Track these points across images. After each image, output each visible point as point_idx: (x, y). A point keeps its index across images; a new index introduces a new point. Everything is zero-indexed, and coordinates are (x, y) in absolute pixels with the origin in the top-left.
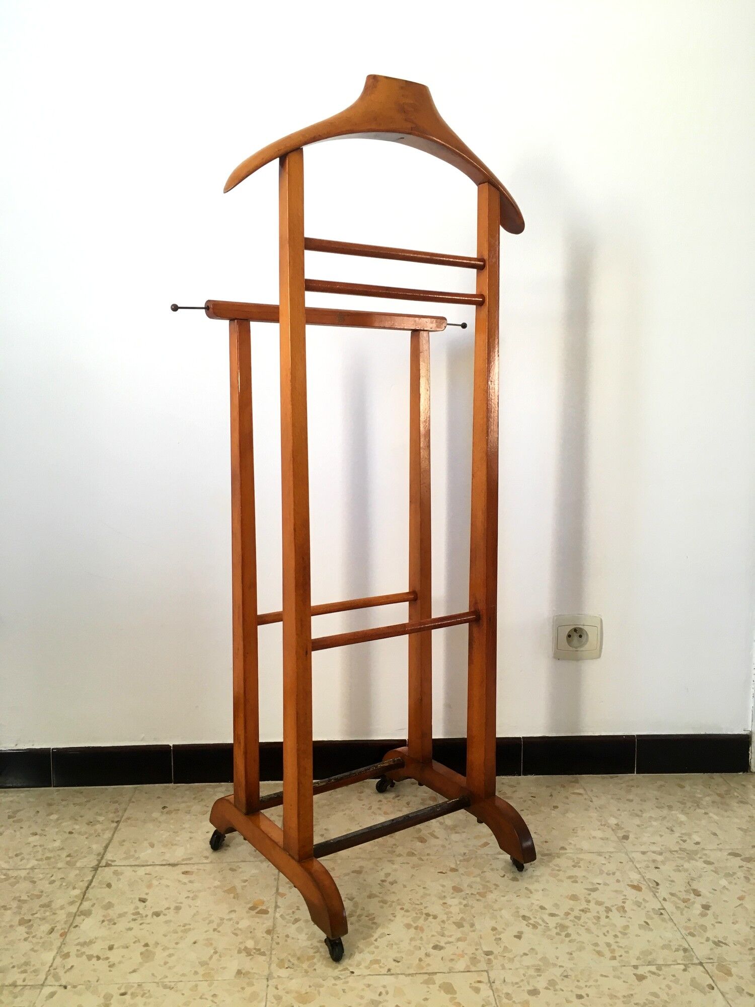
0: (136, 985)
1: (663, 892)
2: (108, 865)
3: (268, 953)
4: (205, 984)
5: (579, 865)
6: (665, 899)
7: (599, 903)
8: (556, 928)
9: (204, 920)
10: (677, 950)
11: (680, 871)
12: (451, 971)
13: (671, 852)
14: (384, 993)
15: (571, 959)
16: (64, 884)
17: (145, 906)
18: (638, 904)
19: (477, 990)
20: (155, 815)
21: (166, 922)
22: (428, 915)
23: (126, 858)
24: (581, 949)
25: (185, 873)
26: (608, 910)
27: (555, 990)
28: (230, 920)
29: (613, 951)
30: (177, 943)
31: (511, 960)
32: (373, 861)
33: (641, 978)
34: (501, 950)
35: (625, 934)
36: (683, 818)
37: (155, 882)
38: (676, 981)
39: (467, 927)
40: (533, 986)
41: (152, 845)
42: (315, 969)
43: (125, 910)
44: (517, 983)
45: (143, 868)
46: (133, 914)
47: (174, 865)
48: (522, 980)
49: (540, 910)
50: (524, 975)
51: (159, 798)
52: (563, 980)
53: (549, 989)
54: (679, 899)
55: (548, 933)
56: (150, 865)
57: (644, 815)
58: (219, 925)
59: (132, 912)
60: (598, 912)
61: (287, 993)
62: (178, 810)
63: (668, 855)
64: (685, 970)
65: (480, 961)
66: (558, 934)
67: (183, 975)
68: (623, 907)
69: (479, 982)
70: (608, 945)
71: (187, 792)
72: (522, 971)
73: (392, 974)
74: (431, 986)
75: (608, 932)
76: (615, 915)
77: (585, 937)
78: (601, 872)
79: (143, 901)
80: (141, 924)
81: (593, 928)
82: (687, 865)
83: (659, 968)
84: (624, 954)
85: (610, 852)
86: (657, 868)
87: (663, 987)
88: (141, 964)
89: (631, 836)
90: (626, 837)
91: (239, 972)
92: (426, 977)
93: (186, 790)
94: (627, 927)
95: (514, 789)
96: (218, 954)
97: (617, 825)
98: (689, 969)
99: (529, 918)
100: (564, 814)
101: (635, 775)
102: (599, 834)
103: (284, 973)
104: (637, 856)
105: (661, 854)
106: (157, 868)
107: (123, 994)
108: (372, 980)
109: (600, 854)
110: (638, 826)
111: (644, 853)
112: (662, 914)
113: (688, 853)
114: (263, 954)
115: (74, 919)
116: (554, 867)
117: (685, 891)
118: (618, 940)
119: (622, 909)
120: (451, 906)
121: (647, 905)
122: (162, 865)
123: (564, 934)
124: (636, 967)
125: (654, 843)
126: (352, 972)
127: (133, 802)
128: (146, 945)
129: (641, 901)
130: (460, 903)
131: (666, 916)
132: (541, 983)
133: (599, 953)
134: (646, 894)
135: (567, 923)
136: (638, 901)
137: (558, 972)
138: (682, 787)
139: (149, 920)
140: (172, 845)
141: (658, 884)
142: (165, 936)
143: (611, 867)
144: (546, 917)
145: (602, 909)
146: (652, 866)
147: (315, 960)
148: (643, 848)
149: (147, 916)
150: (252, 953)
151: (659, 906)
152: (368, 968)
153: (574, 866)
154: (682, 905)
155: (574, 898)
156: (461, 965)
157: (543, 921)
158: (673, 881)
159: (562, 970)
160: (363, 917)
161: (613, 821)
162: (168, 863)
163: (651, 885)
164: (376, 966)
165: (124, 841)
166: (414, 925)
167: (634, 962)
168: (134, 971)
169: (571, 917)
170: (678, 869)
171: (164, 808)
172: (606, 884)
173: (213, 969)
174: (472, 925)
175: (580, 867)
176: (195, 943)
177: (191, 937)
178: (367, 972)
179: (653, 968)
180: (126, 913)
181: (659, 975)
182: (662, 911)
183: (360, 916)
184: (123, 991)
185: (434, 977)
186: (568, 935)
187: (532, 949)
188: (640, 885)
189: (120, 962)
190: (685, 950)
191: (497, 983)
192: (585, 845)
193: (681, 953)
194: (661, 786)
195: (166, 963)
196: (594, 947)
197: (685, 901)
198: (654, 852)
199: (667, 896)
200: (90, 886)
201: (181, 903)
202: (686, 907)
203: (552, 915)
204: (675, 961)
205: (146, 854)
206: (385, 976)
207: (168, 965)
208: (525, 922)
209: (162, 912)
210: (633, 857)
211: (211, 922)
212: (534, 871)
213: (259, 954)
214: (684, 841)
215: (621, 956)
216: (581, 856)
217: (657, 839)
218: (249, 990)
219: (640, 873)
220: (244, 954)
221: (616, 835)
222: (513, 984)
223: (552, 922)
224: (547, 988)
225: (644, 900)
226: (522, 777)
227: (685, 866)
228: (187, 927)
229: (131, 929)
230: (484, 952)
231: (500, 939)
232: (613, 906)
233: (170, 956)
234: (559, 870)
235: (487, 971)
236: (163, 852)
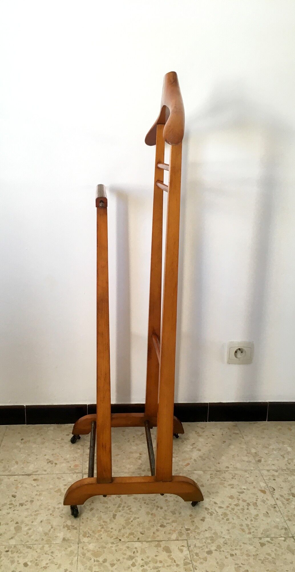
0: (13, 546)
1: (277, 495)
3: (78, 528)
4: (47, 546)
5: (235, 477)
6: (277, 499)
7: (244, 501)
8: (222, 515)
9: (45, 508)
10: (282, 529)
11: (286, 482)
12: (169, 540)
13: (282, 470)
14: (136, 552)
15: (229, 533)
17: (15, 500)
18: (264, 501)
19: (181, 551)
20: (18, 444)
21: (27, 509)
22: (158, 507)
23: (4, 471)
24: (234, 527)
25: (34, 480)
26: (248, 504)
27: (220, 551)
28: (58, 508)
29: (249, 529)
30: (32, 522)
31: (199, 534)
33: (262, 545)
34: (194, 528)
35: (257, 519)
36: (289, 449)
37: (20, 485)
38: (280, 547)
39: (177, 515)
40: (210, 549)
41: (17, 463)
42: (102, 538)
43: (5, 502)
44: (201, 547)
45: (14, 477)
46: (10, 504)
47: (29, 475)
48: (204, 546)
49: (214, 504)
50: (205, 542)
51: (19, 433)
52: (224, 545)
53: (217, 551)
54: (285, 499)
55: (218, 518)
56: (17, 475)
57: (270, 447)
58: (53, 511)
59: (9, 504)
60: (243, 506)
61: (88, 551)
62: (29, 441)
63: (280, 471)
64: (285, 541)
65: (183, 534)
66: (223, 519)
67: (36, 540)
68: (256, 503)
69: (183, 546)
70: (248, 525)
71: (33, 430)
72: (204, 540)
73: (140, 541)
74: (159, 548)
75: (248, 518)
76: (252, 507)
77: (236, 521)
78: (246, 482)
79: (14, 496)
80: (14, 511)
81: (241, 516)
82: (290, 478)
83: (272, 540)
84: (255, 531)
85: (252, 470)
86: (274, 480)
87: (274, 550)
88: (15, 534)
89: (263, 460)
90: (260, 461)
91: (64, 539)
92: (157, 543)
93: (33, 429)
94: (257, 515)
95: (203, 430)
96: (53, 529)
97: (255, 453)
98: (287, 540)
99: (209, 509)
100: (229, 446)
101: (266, 422)
102: (246, 459)
103: (86, 540)
104: (265, 472)
105: (277, 471)
106: (21, 477)
107: (7, 551)
108: (129, 544)
109: (246, 471)
110: (266, 454)
111: (268, 471)
112: (275, 507)
113: (290, 471)
114: (76, 529)
116: (222, 479)
117: (288, 494)
118: (252, 522)
119: (255, 504)
120: (169, 501)
121: (268, 502)
122: (23, 475)
123: (225, 519)
124: (260, 538)
125: (274, 465)
126: (120, 540)
127: (6, 436)
128: (17, 523)
129: (265, 500)
130: (174, 500)
131: (277, 509)
132: (213, 548)
133: (243, 530)
134: (268, 496)
135: (228, 512)
136: (263, 500)
137: (222, 541)
138: (291, 430)
139: (17, 508)
140: (27, 463)
141: (274, 490)
142: (26, 517)
143: (251, 479)
144: (217, 509)
145: (245, 504)
146: (272, 478)
147: (101, 533)
148: (268, 468)
149: (16, 506)
150: (70, 528)
151: (274, 503)
152: (127, 537)
153: (232, 478)
154: (286, 502)
155: (231, 497)
156: (174, 536)
157: (216, 511)
158: (282, 488)
159: (224, 540)
160: (125, 508)
161: (253, 451)
162: (26, 474)
163: (271, 490)
164: (132, 536)
165: (2, 460)
166: (151, 513)
167: (260, 535)
168: (12, 538)
169: (230, 509)
170: (285, 481)
171: (22, 439)
172: (248, 489)
173: (51, 537)
174: (180, 513)
175: (235, 479)
176: (41, 522)
177: (39, 519)
178: (127, 540)
179: (269, 539)
180: (6, 504)
181: (272, 543)
182: (275, 506)
183: (124, 507)
184: (7, 549)
185: (161, 543)
186: (228, 520)
187: (209, 527)
188: (265, 490)
189: (5, 533)
190: (286, 529)
191: (192, 547)
192: (238, 465)
193: (283, 531)
194: (279, 429)
195: (27, 533)
196: (240, 527)
197: (288, 500)
198: (273, 470)
199: (279, 497)
201: (33, 498)
202: (288, 503)
203: (220, 507)
204: (280, 535)
205: (14, 468)
206: (136, 542)
207: (29, 535)
208: (206, 512)
209: (24, 503)
210: (263, 473)
211: (49, 510)
212: (212, 481)
213: (73, 529)
214: (289, 464)
215: (253, 532)
216: (236, 472)
217: (276, 462)
218: (69, 549)
219: (265, 483)
220: (66, 529)
221: (255, 460)
222: (199, 548)
223: (220, 511)
224: (216, 550)
225: (267, 499)
226: (208, 422)
227: (289, 479)
228: (37, 512)
229: (8, 513)
230: (186, 529)
231: (194, 521)
232: (251, 502)
233: (30, 529)
234: (225, 481)
235: (186, 540)
236: (23, 467)
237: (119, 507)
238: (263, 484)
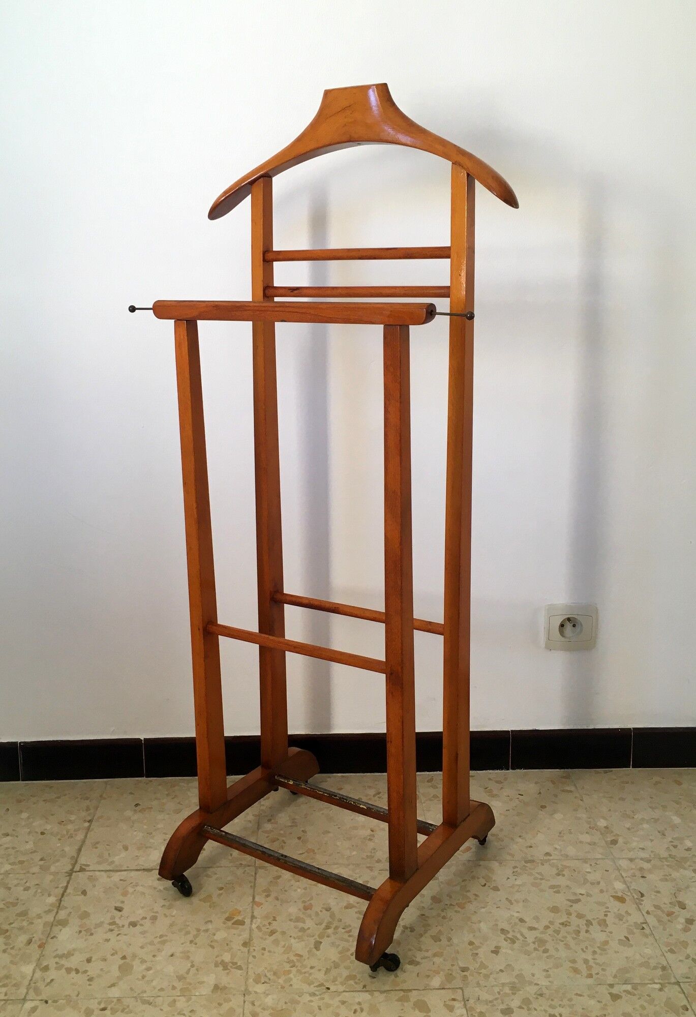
0: (115, 1000)
1: (647, 904)
2: (82, 870)
3: (244, 967)
4: (183, 999)
5: (564, 873)
6: (648, 913)
7: (580, 916)
8: (534, 943)
9: (180, 930)
10: (655, 968)
11: (666, 880)
12: (427, 988)
13: (661, 859)
14: (359, 1010)
15: (548, 977)
16: (39, 891)
17: (121, 916)
18: (620, 917)
19: (451, 1009)
20: (128, 813)
21: (143, 933)
22: (405, 927)
23: (99, 863)
24: (557, 966)
26: (589, 923)
27: (529, 1009)
28: (207, 931)
29: (589, 968)
30: (154, 956)
31: (487, 977)
32: (351, 867)
33: (615, 997)
34: (477, 965)
35: (604, 950)
36: (676, 820)
37: (130, 890)
38: (651, 1001)
39: (444, 941)
40: (507, 1005)
41: (126, 848)
42: (291, 985)
43: (102, 919)
44: (490, 1002)
45: (119, 873)
46: (110, 924)
47: (149, 870)
48: (496, 999)
49: (519, 922)
50: (499, 993)
51: (131, 793)
52: (537, 998)
53: (523, 1008)
54: (663, 912)
55: (527, 948)
56: (125, 870)
57: (636, 817)
58: (196, 936)
59: (108, 922)
60: (578, 926)
61: (264, 1009)
62: (151, 808)
63: (655, 862)
64: (661, 990)
65: (455, 978)
66: (535, 949)
67: (162, 990)
68: (605, 921)
69: (454, 1000)
70: (586, 961)
71: (160, 787)
72: (497, 989)
73: (367, 991)
74: (406, 1004)
75: (587, 948)
76: (595, 928)
77: (563, 953)
78: (586, 881)
79: (119, 909)
80: (118, 935)
81: (572, 943)
82: (675, 874)
83: (635, 986)
84: (601, 972)
85: (597, 859)
86: (643, 877)
87: (637, 1006)
88: (119, 978)
89: (621, 840)
90: (614, 842)
91: (216, 988)
92: (402, 993)
93: (159, 785)
94: (606, 943)
95: (501, 786)
96: (194, 968)
97: (606, 827)
98: (666, 990)
99: (508, 932)
100: (552, 814)
101: (631, 770)
102: (586, 838)
103: (260, 988)
104: (624, 864)
105: (649, 861)
106: (133, 874)
107: (104, 1009)
108: (346, 996)
109: (585, 861)
110: (629, 829)
111: (631, 860)
112: (643, 928)
113: (677, 861)
114: (240, 968)
115: (51, 929)
116: (537, 875)
117: (670, 903)
118: (596, 956)
119: (603, 923)
121: (629, 918)
122: (137, 870)
123: (541, 949)
124: (611, 986)
125: (643, 849)
126: (328, 989)
127: (105, 799)
128: (124, 958)
129: (623, 913)
130: (439, 915)
131: (647, 931)
132: (515, 1003)
133: (576, 971)
134: (630, 907)
135: (546, 937)
136: (621, 915)
137: (531, 990)
138: (680, 784)
139: (125, 930)
140: (146, 848)
141: (642, 895)
142: (142, 947)
143: (595, 876)
144: (525, 931)
145: (582, 922)
146: (638, 874)
147: (291, 976)
148: (631, 855)
149: (123, 926)
150: (229, 968)
151: (641, 920)
152: (342, 984)
153: (558, 874)
154: (665, 918)
155: (555, 910)
156: (436, 982)
157: (522, 935)
158: (658, 892)
159: (537, 987)
160: (340, 930)
161: (602, 823)
162: (143, 868)
163: (636, 896)
164: (352, 982)
165: (97, 843)
167: (610, 980)
168: (113, 985)
169: (550, 931)
170: (665, 879)
171: (137, 805)
172: (589, 895)
173: (190, 984)
174: (449, 939)
175: (564, 875)
176: (172, 955)
177: (168, 949)
178: (341, 988)
179: (629, 987)
180: (102, 923)
181: (634, 995)
182: (644, 925)
183: (336, 928)
184: (102, 1006)
185: (410, 994)
186: (546, 951)
187: (508, 965)
188: (625, 896)
189: (99, 976)
190: (664, 968)
191: (471, 1001)
192: (571, 851)
193: (659, 972)
194: (657, 783)
195: (144, 977)
196: (572, 965)
197: (670, 914)
198: (642, 859)
199: (651, 909)
200: (65, 894)
201: (157, 912)
202: (669, 921)
203: (531, 929)
204: (652, 979)
205: (120, 858)
206: (360, 993)
207: (146, 979)
208: (503, 936)
209: (138, 921)
210: (620, 865)
211: (188, 933)
212: (516, 879)
213: (236, 968)
214: (675, 847)
215: (597, 974)
216: (566, 863)
217: (648, 844)
218: (226, 1006)
219: (625, 882)
220: (221, 968)
221: (604, 840)
222: (487, 1002)
223: (531, 936)
224: (520, 1007)
225: (627, 912)
226: (511, 771)
227: (673, 875)
228: (165, 938)
229: (108, 940)
230: (460, 968)
231: (477, 954)
232: (594, 919)
233: (148, 969)
234: (541, 879)
235: (461, 988)
236: (137, 856)
237: (328, 927)
238: (619, 886)
